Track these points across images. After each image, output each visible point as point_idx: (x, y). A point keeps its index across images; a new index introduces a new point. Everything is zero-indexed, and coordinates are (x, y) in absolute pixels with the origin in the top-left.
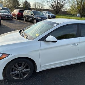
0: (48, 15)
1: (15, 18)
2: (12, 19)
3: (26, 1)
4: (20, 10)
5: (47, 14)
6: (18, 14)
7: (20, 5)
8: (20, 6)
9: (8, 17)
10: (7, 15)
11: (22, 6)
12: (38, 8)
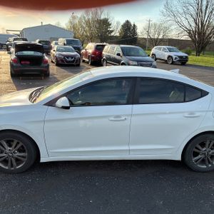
1: (88, 62)
2: (78, 65)
3: (128, 22)
4: (98, 46)
5: (166, 53)
7: (112, 31)
8: (112, 34)
9: (70, 59)
10: (68, 57)
11: (118, 34)
12: (156, 36)
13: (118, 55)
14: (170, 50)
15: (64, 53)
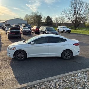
0: (63, 29)
1: (34, 33)
2: (31, 34)
4: (38, 27)
6: (36, 30)
9: (28, 32)
10: (27, 31)
13: (45, 30)
14: (64, 28)
15: (25, 30)
